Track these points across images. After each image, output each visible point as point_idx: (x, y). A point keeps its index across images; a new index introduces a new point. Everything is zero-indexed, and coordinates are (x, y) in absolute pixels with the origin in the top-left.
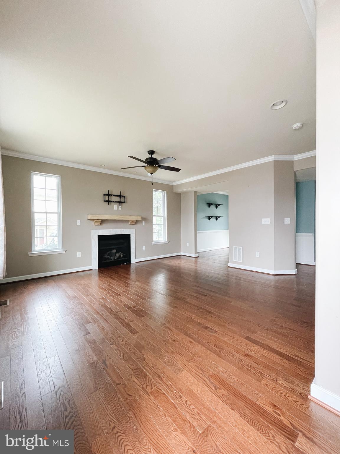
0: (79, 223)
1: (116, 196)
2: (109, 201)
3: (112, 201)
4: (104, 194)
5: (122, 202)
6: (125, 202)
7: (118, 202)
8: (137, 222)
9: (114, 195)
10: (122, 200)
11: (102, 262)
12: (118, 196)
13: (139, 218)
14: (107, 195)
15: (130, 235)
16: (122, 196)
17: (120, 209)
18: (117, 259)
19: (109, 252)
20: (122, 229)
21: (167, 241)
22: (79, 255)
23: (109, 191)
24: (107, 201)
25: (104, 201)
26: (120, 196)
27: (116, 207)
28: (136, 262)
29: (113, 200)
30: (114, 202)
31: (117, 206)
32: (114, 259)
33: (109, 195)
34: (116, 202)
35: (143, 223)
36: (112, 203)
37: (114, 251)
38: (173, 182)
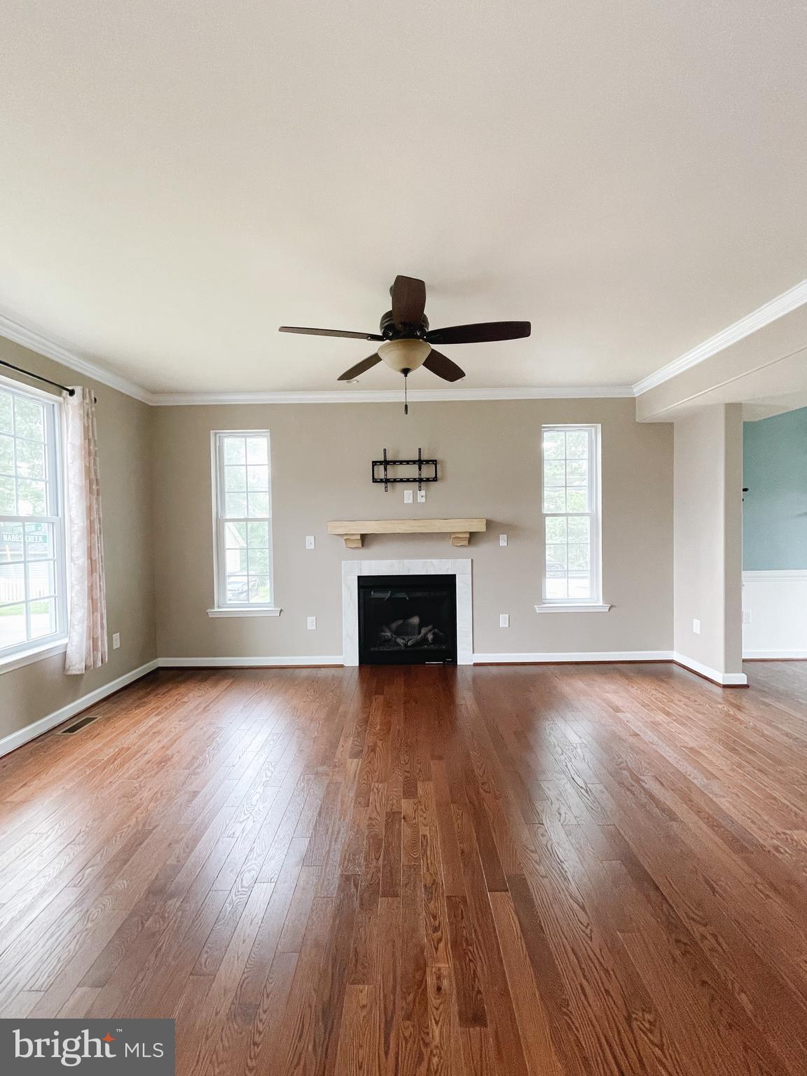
0: (310, 542)
1: (408, 462)
2: (387, 481)
3: (395, 481)
4: (373, 462)
5: (428, 480)
6: (435, 479)
7: (415, 480)
8: (473, 537)
9: (401, 462)
10: (427, 472)
11: (372, 649)
12: (414, 462)
13: (479, 527)
14: (381, 463)
15: (454, 576)
16: (427, 462)
17: (421, 500)
18: (413, 646)
19: (400, 622)
20: (429, 561)
21: (601, 604)
22: (311, 623)
23: (385, 450)
24: (381, 481)
25: (373, 482)
26: (420, 462)
27: (408, 494)
28: (476, 665)
29: (400, 476)
30: (402, 481)
31: (411, 491)
32: (406, 645)
33: (386, 463)
34: (408, 480)
35: (503, 541)
36: (399, 485)
37: (415, 620)
38: (629, 384)
